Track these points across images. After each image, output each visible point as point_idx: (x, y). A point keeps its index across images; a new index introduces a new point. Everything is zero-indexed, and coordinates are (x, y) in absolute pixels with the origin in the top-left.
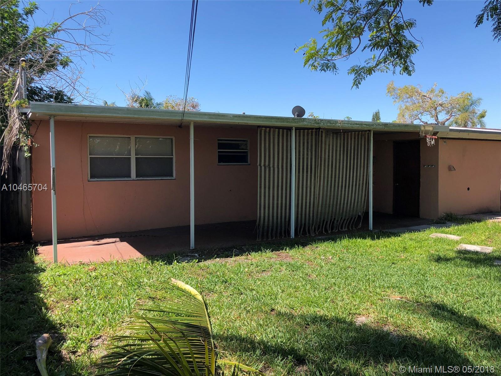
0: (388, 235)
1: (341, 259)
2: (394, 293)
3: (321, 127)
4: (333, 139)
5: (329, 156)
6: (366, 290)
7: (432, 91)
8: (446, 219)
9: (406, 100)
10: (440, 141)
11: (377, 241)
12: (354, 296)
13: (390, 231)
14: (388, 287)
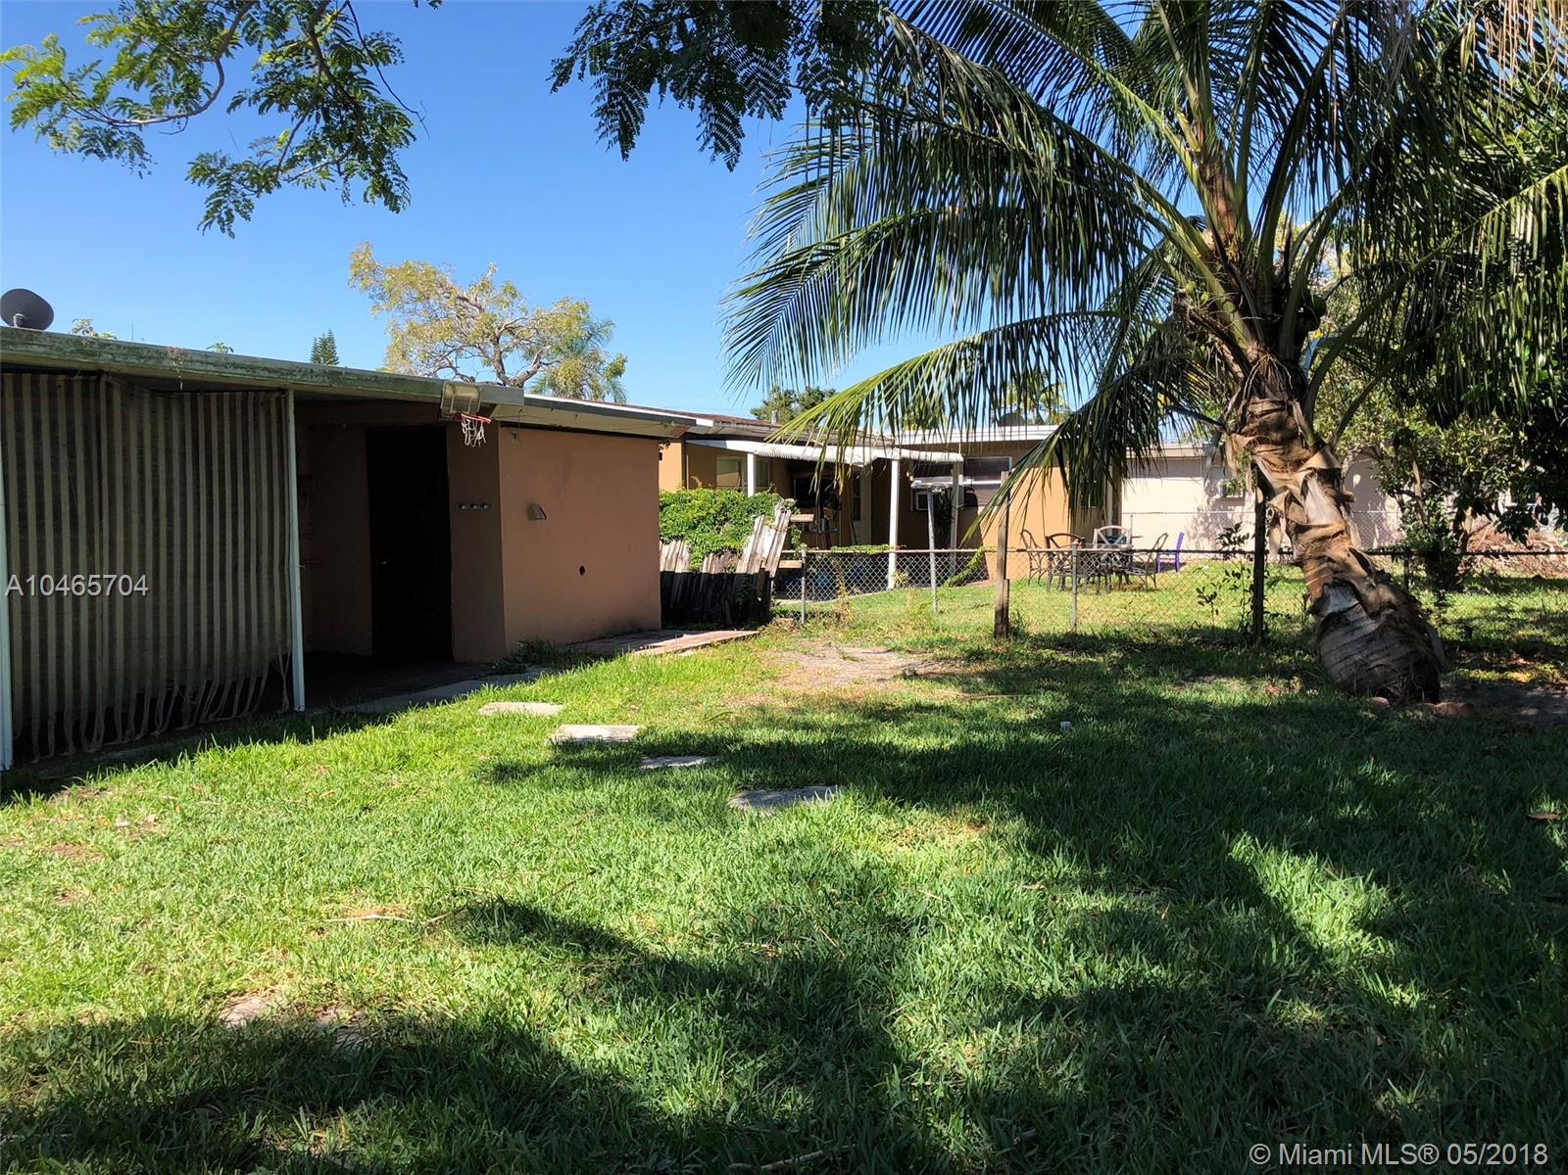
0: (355, 722)
1: (190, 819)
2: (360, 903)
3: (106, 369)
4: (154, 412)
5: (141, 471)
6: (268, 907)
7: (485, 287)
8: (526, 659)
9: (411, 306)
10: (502, 432)
11: (317, 743)
12: (226, 934)
13: (362, 708)
14: (344, 887)
